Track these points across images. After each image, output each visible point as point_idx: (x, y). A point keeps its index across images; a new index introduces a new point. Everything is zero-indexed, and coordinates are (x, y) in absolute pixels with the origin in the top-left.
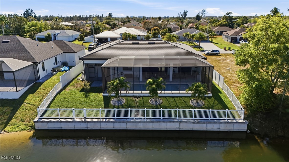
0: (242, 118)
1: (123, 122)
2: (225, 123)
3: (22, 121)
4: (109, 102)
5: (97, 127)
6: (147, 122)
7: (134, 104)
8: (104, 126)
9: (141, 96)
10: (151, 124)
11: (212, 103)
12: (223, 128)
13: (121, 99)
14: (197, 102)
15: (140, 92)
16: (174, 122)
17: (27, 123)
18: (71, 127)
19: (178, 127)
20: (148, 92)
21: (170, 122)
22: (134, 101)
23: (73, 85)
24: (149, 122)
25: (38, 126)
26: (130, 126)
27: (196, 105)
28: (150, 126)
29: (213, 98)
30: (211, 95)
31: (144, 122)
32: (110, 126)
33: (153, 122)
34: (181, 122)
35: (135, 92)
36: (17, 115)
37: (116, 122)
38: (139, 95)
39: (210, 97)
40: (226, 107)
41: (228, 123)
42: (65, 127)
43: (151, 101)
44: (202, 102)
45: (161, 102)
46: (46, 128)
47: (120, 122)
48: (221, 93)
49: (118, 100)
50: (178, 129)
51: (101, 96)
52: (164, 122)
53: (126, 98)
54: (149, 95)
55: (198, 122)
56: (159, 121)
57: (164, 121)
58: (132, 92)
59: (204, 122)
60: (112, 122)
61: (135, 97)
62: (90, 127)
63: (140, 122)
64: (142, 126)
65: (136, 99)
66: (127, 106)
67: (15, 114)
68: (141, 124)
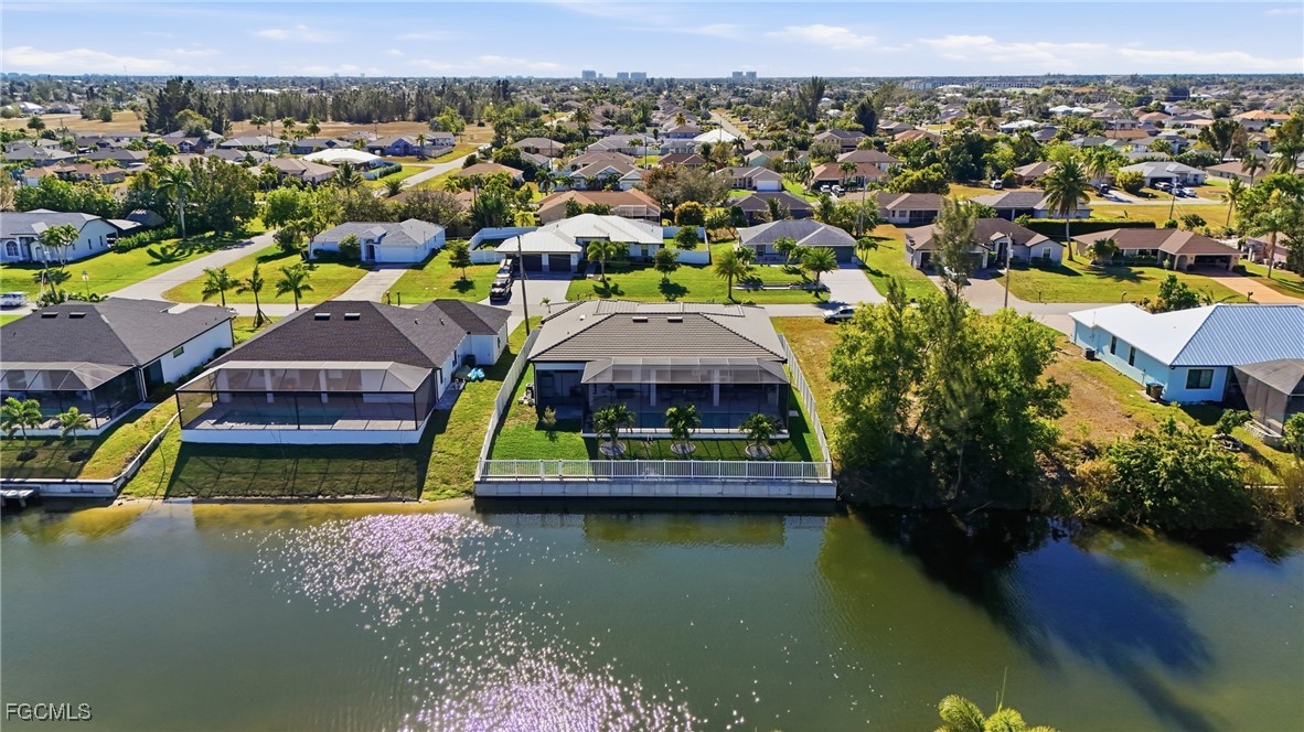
0: (829, 477)
1: (627, 483)
2: (799, 484)
3: (447, 483)
4: (597, 450)
5: (582, 492)
6: (667, 483)
7: (644, 453)
8: (594, 491)
9: (654, 439)
10: (674, 487)
11: (784, 451)
12: (796, 492)
13: (619, 443)
14: (759, 450)
15: (653, 430)
16: (712, 483)
17: (456, 486)
18: (536, 491)
19: (720, 491)
20: (668, 430)
21: (707, 483)
22: (642, 448)
23: (516, 416)
24: (671, 483)
25: (482, 491)
26: (638, 491)
27: (755, 454)
28: (671, 491)
29: (790, 443)
30: (788, 436)
31: (662, 483)
32: (604, 491)
33: (677, 483)
34: (724, 483)
35: (644, 430)
36: (431, 472)
37: (614, 483)
38: (652, 436)
39: (784, 441)
40: (808, 457)
41: (804, 484)
42: (526, 491)
43: (675, 448)
44: (767, 449)
45: (692, 449)
46: (493, 494)
47: (621, 483)
48: (808, 431)
49: (613, 447)
50: (720, 496)
51: (579, 437)
52: (696, 483)
53: (626, 441)
54: (671, 436)
55: (753, 483)
56: (688, 482)
57: (697, 481)
58: (638, 430)
59: (764, 484)
60: (607, 482)
61: (644, 439)
62: (570, 491)
63: (655, 483)
64: (658, 491)
65: (646, 443)
66: (630, 455)
67: (426, 472)
68: (658, 486)
